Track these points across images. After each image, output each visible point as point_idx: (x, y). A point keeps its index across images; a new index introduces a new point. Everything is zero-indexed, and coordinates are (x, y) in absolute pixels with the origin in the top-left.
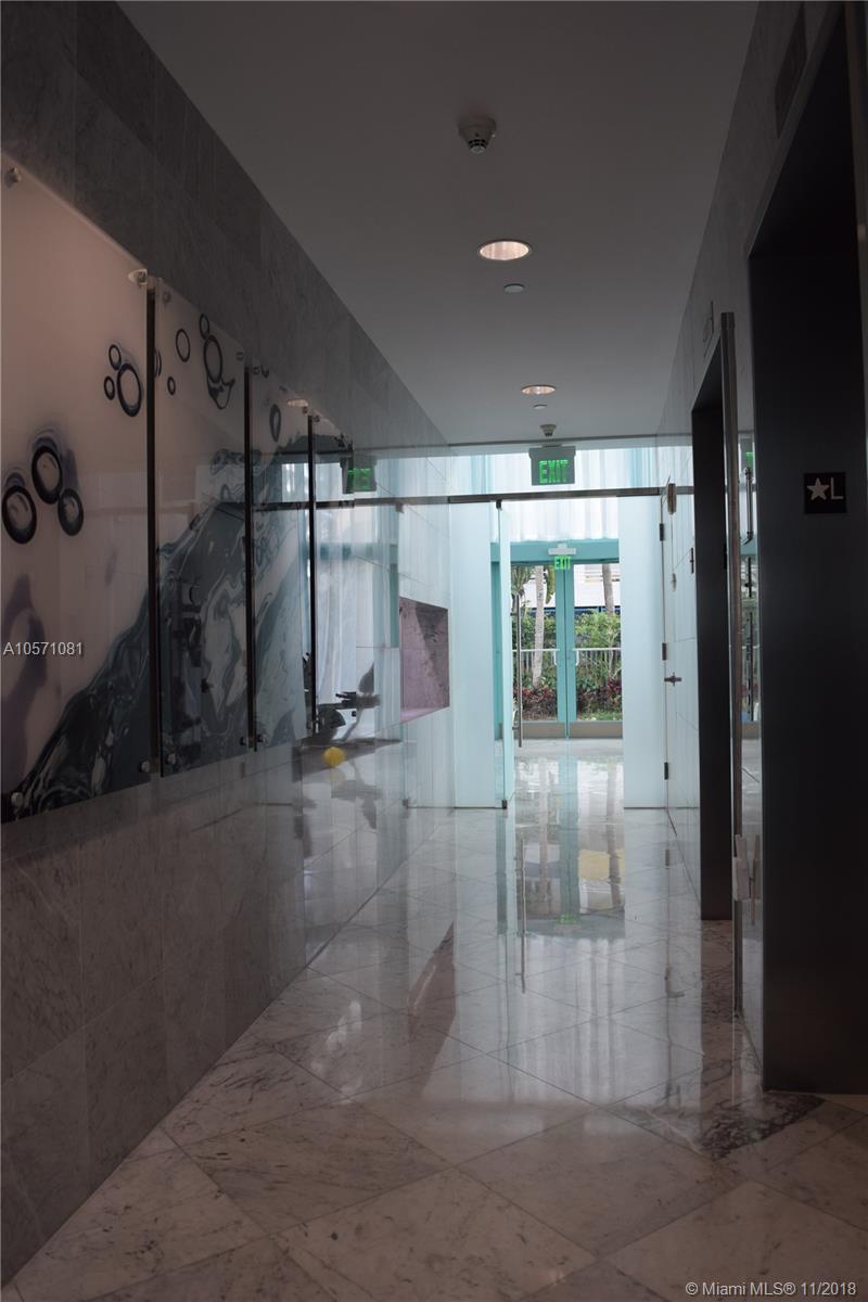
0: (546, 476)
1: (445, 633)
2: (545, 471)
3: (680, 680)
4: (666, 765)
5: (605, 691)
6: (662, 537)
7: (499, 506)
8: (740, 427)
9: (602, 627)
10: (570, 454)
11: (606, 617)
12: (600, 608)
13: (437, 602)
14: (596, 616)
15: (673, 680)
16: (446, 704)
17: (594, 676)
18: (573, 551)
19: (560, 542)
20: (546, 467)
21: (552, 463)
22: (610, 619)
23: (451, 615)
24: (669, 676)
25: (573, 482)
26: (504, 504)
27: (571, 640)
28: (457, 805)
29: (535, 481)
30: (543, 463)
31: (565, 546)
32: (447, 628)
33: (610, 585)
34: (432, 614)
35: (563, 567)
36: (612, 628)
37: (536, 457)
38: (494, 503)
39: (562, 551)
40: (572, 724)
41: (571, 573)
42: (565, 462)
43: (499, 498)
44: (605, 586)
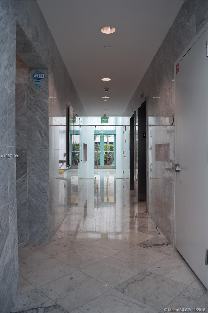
0: (103, 122)
1: (86, 149)
3: (126, 157)
4: (123, 171)
5: (107, 161)
6: (123, 133)
7: (96, 127)
8: (136, 115)
9: (106, 147)
10: (108, 118)
11: (107, 145)
12: (106, 142)
13: (86, 144)
14: (105, 145)
15: (125, 157)
16: (86, 161)
18: (104, 133)
20: (104, 120)
21: (105, 120)
23: (87, 145)
24: (124, 156)
25: (108, 123)
27: (103, 150)
28: (88, 178)
29: (102, 123)
30: (103, 120)
31: (102, 131)
34: (85, 146)
35: (102, 136)
36: (109, 147)
37: (102, 118)
38: (95, 126)
39: (102, 133)
40: (103, 166)
41: (104, 137)
42: (107, 120)
43: (96, 126)
44: (107, 139)
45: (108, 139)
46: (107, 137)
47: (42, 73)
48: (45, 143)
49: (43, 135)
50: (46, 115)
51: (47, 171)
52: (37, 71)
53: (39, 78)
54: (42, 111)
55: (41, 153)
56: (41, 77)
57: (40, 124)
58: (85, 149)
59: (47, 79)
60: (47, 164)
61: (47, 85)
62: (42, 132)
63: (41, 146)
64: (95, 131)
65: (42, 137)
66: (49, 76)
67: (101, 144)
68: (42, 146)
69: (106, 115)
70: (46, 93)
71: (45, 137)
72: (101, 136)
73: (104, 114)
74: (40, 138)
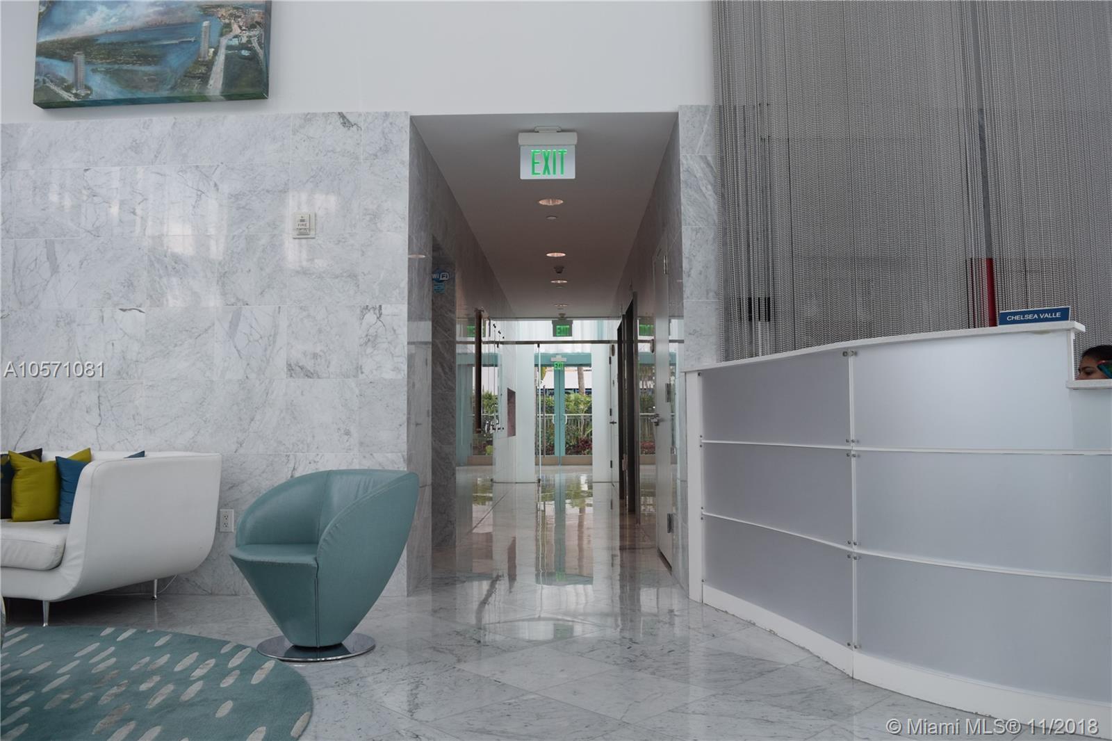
0: (559, 333)
1: (515, 403)
2: (559, 331)
6: (610, 362)
7: (539, 346)
9: (577, 403)
10: (570, 324)
11: (580, 397)
12: (574, 389)
13: (514, 390)
14: (572, 396)
15: (613, 423)
16: (514, 435)
17: (571, 437)
18: (565, 360)
19: (557, 354)
20: (559, 329)
21: (562, 327)
22: (583, 397)
23: (517, 394)
25: (571, 336)
26: (541, 345)
27: (563, 410)
28: (517, 481)
29: (555, 335)
30: (558, 327)
31: (560, 356)
32: (515, 401)
33: (582, 374)
34: (511, 394)
35: (559, 369)
36: (584, 404)
37: (555, 324)
38: (537, 345)
39: (559, 359)
40: (562, 457)
41: (564, 371)
42: (568, 326)
43: (539, 343)
44: (579, 378)
45: (583, 378)
46: (579, 373)
47: (445, 272)
48: (449, 383)
49: (447, 370)
50: (451, 339)
51: (453, 429)
52: (438, 269)
53: (441, 279)
54: (446, 332)
55: (443, 400)
56: (444, 279)
57: (443, 352)
58: (510, 405)
59: (454, 281)
60: (453, 417)
61: (454, 290)
62: (445, 365)
63: (443, 388)
64: (536, 357)
65: (445, 373)
66: (457, 276)
67: (556, 393)
68: (445, 388)
69: (565, 316)
70: (453, 303)
71: (449, 373)
72: (555, 371)
73: (560, 314)
74: (442, 374)
